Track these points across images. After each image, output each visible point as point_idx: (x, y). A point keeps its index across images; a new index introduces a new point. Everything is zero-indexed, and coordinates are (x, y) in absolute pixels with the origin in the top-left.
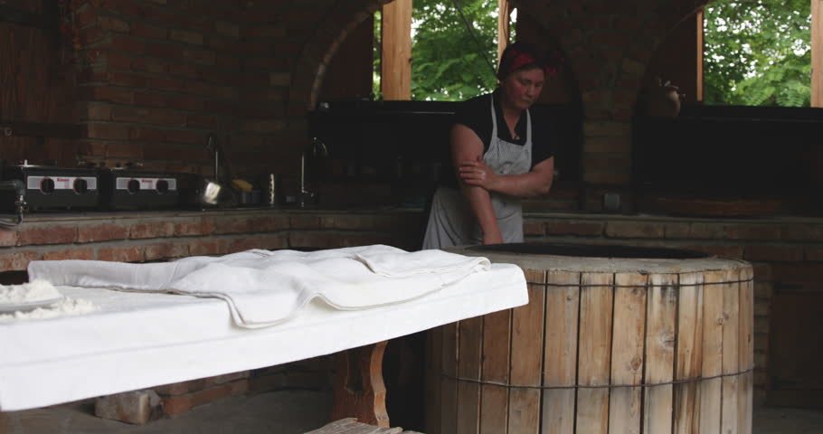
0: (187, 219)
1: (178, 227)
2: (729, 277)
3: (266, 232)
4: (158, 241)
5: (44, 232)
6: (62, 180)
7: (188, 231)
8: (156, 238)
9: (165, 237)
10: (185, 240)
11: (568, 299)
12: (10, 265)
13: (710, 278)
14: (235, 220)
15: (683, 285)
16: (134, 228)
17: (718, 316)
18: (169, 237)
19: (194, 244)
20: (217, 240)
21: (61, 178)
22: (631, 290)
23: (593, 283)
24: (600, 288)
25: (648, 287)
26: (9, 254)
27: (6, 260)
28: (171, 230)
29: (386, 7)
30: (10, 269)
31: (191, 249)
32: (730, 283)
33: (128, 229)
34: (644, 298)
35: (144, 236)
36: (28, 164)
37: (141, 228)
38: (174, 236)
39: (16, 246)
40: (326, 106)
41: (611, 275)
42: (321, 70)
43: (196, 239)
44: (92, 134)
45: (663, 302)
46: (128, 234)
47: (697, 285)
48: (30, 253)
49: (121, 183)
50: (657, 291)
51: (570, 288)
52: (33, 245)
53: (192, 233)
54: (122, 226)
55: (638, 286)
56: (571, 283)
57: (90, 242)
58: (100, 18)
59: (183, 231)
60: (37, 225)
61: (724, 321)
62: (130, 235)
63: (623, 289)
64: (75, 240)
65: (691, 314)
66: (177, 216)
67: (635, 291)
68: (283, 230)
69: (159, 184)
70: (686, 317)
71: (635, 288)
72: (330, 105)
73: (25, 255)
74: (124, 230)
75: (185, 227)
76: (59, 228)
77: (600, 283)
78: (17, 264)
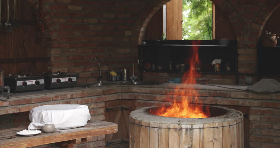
0: (76, 92)
1: (72, 95)
2: (217, 125)
3: (111, 94)
4: (65, 100)
5: (19, 101)
6: (30, 82)
7: (76, 96)
8: (63, 99)
9: (67, 99)
10: (76, 99)
11: (155, 132)
12: (8, 112)
13: (206, 126)
14: (97, 91)
15: (193, 129)
16: (54, 97)
17: (210, 139)
18: (68, 99)
19: (79, 100)
20: (89, 98)
21: (29, 81)
22: (175, 130)
23: (162, 127)
24: (164, 129)
25: (181, 129)
26: (7, 108)
27: (6, 110)
28: (69, 96)
29: (168, 3)
30: (8, 113)
31: (78, 102)
32: (217, 127)
33: (52, 98)
34: (179, 133)
35: (58, 99)
36: (20, 76)
37: (57, 97)
38: (70, 98)
39: (9, 106)
40: (145, 43)
41: (168, 125)
42: (142, 29)
43: (81, 99)
44: (53, 60)
45: (186, 134)
46: (52, 99)
47: (200, 128)
48: (14, 108)
49: (54, 80)
50: (184, 131)
51: (156, 128)
52: (15, 105)
53: (78, 97)
54: (49, 97)
55: (177, 129)
56: (156, 127)
57: (36, 103)
58: (54, 19)
59: (74, 96)
60: (17, 99)
61: (214, 141)
62: (53, 99)
63: (172, 129)
64: (31, 102)
65: (198, 138)
66: (71, 91)
67: (176, 130)
68: (119, 92)
69: (69, 80)
70: (195, 139)
71: (176, 129)
72: (146, 42)
73: (13, 108)
74: (50, 98)
75: (75, 95)
76: (24, 99)
77: (165, 127)
78: (10, 111)
